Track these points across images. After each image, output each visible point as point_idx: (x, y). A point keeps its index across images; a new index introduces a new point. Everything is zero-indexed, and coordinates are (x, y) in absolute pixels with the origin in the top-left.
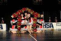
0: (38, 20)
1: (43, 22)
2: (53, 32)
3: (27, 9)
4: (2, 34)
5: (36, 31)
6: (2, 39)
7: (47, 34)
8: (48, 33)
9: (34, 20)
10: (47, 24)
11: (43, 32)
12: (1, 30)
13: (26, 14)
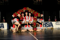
0: (38, 19)
1: (43, 21)
2: (52, 31)
3: (28, 9)
4: (3, 32)
5: (36, 30)
7: (47, 33)
9: (34, 19)
10: (47, 23)
11: (43, 31)
12: (2, 29)
13: (27, 13)
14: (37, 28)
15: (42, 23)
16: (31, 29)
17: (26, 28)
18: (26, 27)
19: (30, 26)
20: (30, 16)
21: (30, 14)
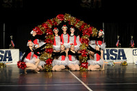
1: (103, 45)
2: (124, 70)
4: (10, 71)
5: (86, 67)
6: (9, 82)
7: (112, 74)
8: (114, 71)
10: (112, 50)
11: (103, 69)
12: (7, 63)
13: (65, 28)
14: (89, 62)
15: (102, 52)
16: (74, 64)
17: (64, 62)
18: (63, 59)
19: (73, 58)
20: (72, 34)
21: (72, 30)
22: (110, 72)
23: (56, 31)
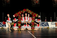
2: (48, 30)
4: (5, 30)
8: (44, 30)
11: (40, 30)
12: (4, 27)
13: (26, 14)
16: (29, 28)
17: (25, 27)
18: (25, 26)
22: (43, 31)
23: (23, 15)
